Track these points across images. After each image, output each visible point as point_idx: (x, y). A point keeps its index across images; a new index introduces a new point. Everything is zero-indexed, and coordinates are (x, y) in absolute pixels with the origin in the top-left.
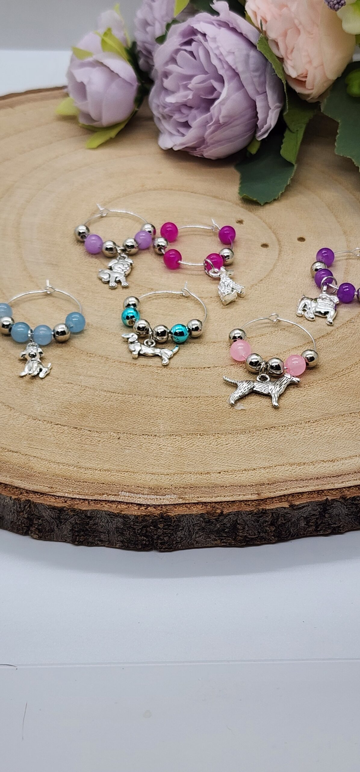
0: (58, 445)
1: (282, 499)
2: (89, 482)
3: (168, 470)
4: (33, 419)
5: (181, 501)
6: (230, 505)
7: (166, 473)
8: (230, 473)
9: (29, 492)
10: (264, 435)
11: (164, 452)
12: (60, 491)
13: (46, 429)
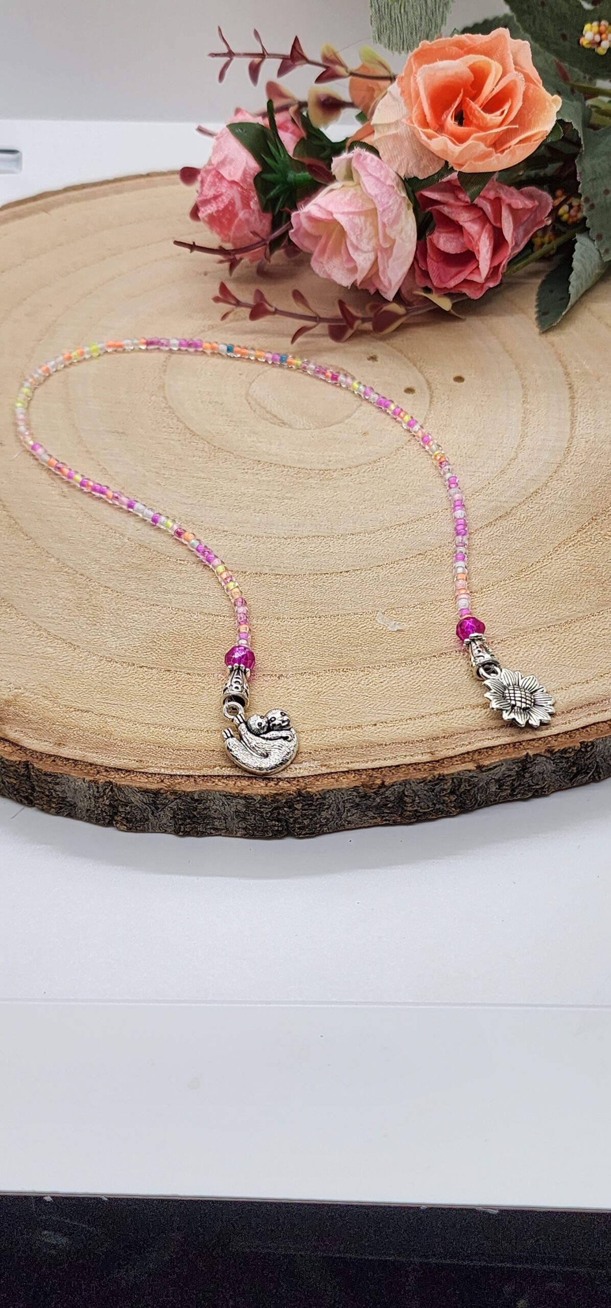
0: (145, 697)
1: (465, 758)
2: (193, 750)
4: (108, 661)
5: (324, 770)
6: (393, 771)
8: (390, 725)
9: (109, 770)
10: (431, 665)
12: (153, 765)
13: (127, 675)
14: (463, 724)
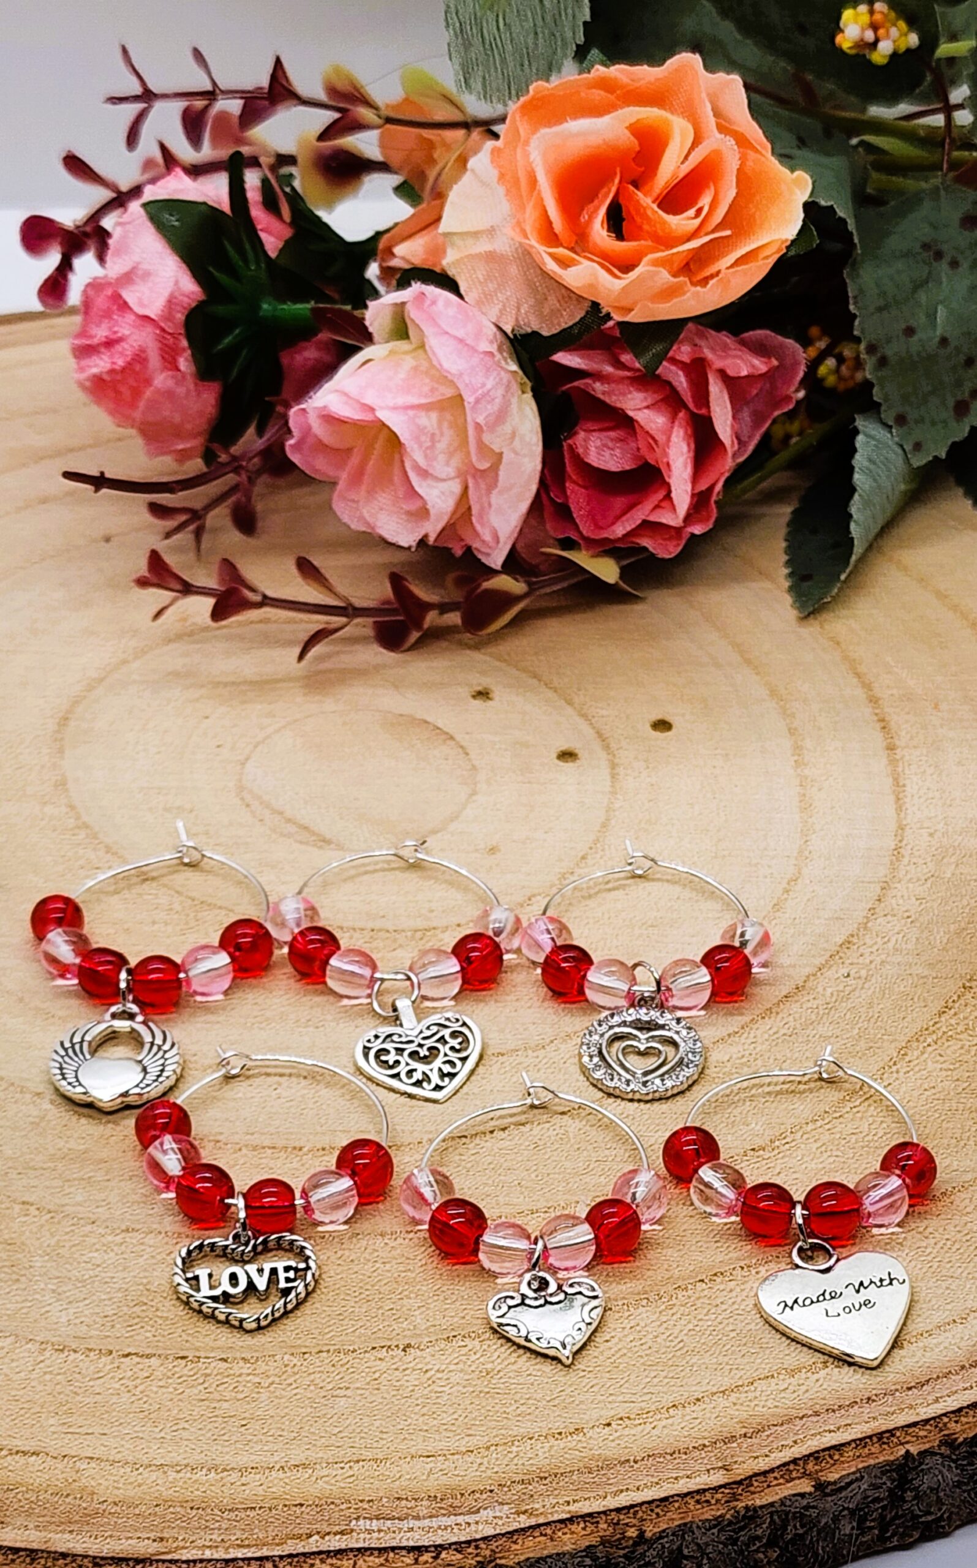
0: (146, 1413)
1: (791, 1471)
2: (260, 1508)
3: (467, 1439)
4: (57, 1350)
5: (524, 1521)
7: (464, 1450)
8: (638, 1422)
9: (102, 1563)
10: (698, 1298)
12: (188, 1544)
13: (101, 1374)
14: (776, 1407)
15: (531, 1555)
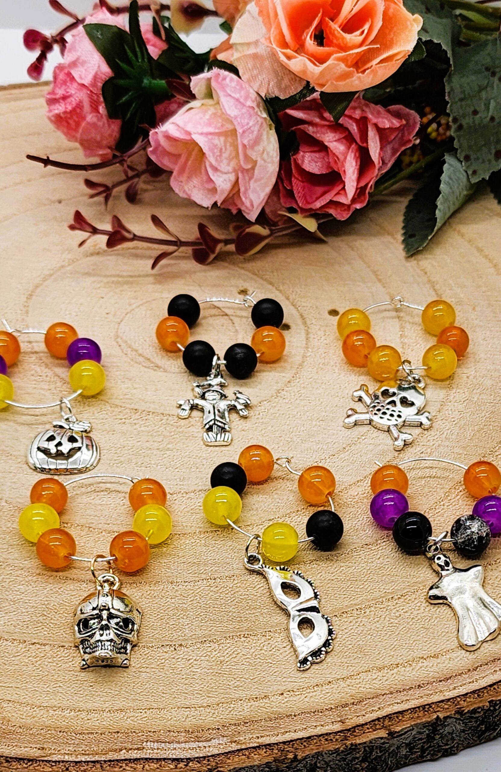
0: (40, 677)
1: (376, 725)
2: (96, 733)
3: (208, 699)
5: (234, 747)
6: (305, 744)
7: (206, 705)
8: (297, 693)
9: (10, 760)
11: (198, 670)
12: (57, 752)
13: (19, 654)
14: (370, 688)
15: (236, 766)
